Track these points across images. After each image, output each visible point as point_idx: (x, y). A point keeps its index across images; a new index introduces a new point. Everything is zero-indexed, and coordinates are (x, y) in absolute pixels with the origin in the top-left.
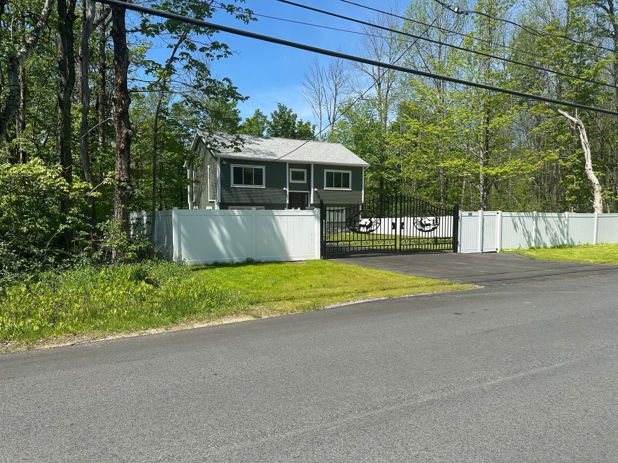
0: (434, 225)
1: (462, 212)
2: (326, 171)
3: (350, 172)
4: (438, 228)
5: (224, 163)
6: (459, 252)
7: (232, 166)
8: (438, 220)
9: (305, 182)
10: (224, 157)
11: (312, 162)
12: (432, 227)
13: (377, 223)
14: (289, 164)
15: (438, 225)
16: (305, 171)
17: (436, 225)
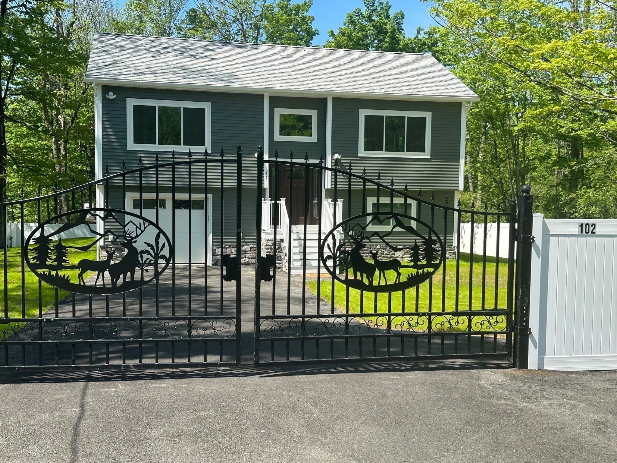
0: (416, 266)
1: (548, 221)
2: (363, 113)
3: (428, 116)
4: (437, 277)
5: (111, 96)
6: (532, 363)
7: (131, 103)
8: (437, 247)
9: (313, 139)
10: (113, 82)
11: (329, 93)
12: (405, 273)
13: (157, 257)
14: (271, 98)
15: (436, 267)
16: (314, 113)
17: (429, 265)
